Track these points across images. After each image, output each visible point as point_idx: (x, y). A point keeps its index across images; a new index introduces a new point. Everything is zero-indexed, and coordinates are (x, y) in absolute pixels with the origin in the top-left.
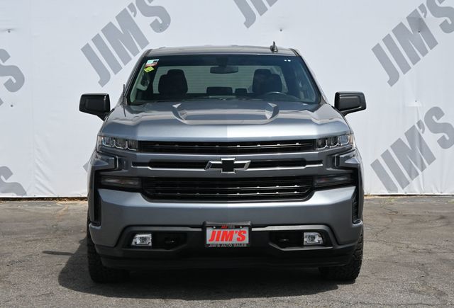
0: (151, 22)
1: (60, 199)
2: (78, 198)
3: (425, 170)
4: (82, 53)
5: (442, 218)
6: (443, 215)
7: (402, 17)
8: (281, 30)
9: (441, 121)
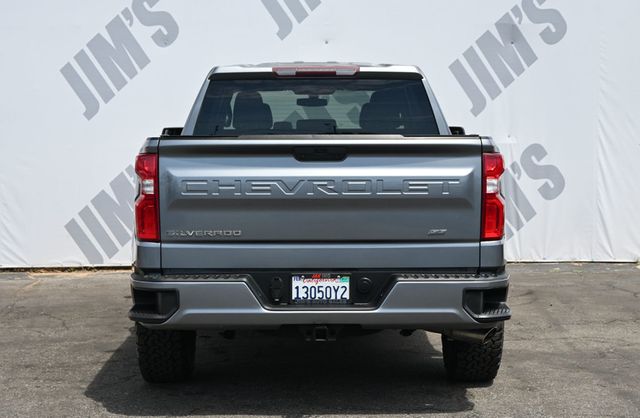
1: (34, 270)
2: (58, 269)
3: (522, 230)
4: (61, 75)
5: (530, 293)
6: (533, 289)
7: (488, 23)
8: (327, 43)
9: (543, 162)
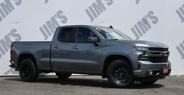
0: (61, 20)
4: (39, 30)
7: (140, 19)
8: (102, 23)
